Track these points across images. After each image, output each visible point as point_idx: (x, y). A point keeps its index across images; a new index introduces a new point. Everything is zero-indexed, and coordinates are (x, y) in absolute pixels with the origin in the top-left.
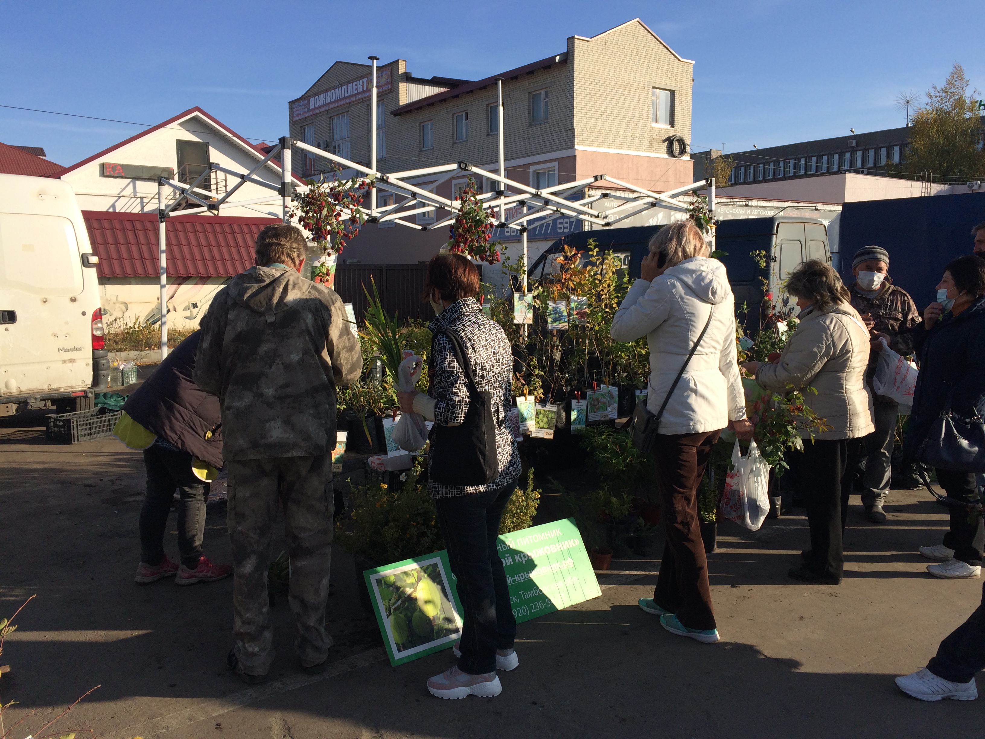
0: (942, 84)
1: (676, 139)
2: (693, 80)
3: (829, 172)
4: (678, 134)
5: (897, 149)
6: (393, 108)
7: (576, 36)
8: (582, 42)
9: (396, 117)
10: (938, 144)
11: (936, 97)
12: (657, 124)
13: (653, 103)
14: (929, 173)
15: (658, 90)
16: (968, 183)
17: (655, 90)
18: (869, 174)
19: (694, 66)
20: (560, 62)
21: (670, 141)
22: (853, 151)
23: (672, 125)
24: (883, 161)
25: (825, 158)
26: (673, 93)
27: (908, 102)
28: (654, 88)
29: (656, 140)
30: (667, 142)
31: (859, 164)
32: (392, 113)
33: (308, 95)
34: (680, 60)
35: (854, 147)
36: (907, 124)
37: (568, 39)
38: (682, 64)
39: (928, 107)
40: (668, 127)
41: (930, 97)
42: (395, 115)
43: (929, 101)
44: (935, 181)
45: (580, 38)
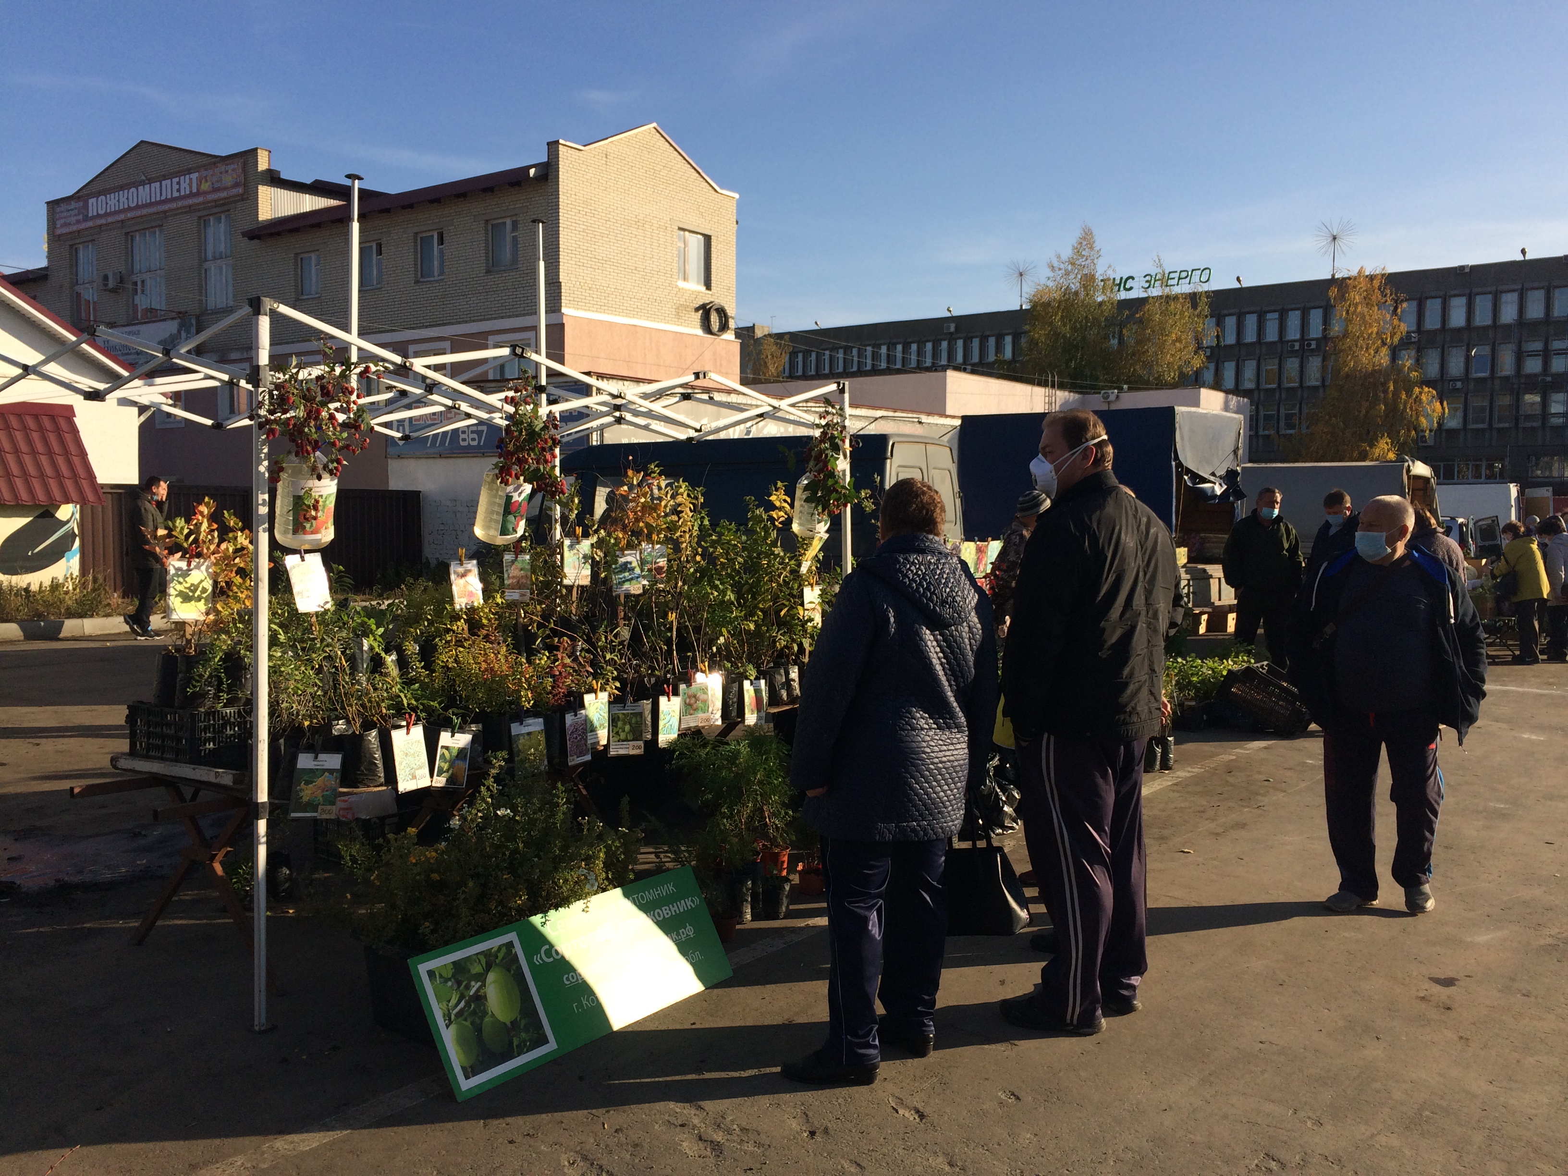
0: (1067, 253)
1: (714, 307)
2: (737, 222)
3: (920, 368)
4: (717, 301)
5: (1008, 339)
6: (247, 227)
7: (561, 141)
8: (571, 151)
9: (252, 242)
10: (1064, 336)
11: (1060, 269)
12: (686, 283)
13: (679, 251)
14: (1053, 377)
15: (687, 233)
16: (1103, 392)
17: (682, 233)
18: (973, 372)
19: (738, 201)
20: (536, 177)
21: (705, 310)
22: (952, 340)
23: (708, 285)
24: (992, 358)
25: (914, 347)
26: (708, 239)
27: (1021, 275)
28: (680, 229)
29: (686, 307)
30: (701, 312)
31: (960, 359)
32: (244, 234)
33: (84, 192)
34: (716, 191)
35: (951, 333)
36: (1021, 306)
37: (548, 144)
38: (722, 197)
39: (1051, 284)
40: (703, 288)
41: (1053, 268)
42: (251, 238)
43: (1051, 274)
44: (1062, 387)
45: (568, 143)
